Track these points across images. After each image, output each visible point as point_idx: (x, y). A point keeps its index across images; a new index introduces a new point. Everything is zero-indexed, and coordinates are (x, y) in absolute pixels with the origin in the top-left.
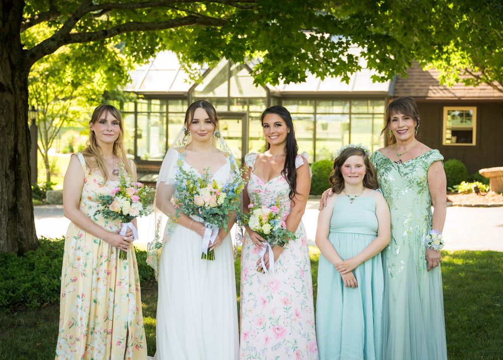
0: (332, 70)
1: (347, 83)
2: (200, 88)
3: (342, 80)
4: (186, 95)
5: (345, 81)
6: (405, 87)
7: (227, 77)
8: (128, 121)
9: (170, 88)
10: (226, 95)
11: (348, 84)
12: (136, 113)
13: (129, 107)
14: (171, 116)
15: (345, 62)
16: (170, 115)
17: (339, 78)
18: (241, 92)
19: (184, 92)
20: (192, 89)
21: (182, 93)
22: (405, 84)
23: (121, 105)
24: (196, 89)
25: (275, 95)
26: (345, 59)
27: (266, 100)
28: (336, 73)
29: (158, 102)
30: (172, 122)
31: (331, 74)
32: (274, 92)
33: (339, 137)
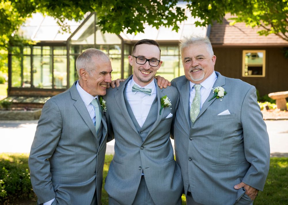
0: (165, 22)
1: (177, 31)
2: (75, 38)
3: (173, 29)
4: (65, 43)
5: (175, 30)
8: (27, 62)
9: (55, 38)
10: (93, 43)
11: (177, 32)
12: (32, 56)
13: (27, 51)
14: (56, 58)
15: (174, 14)
16: (55, 57)
17: (171, 27)
19: (64, 41)
20: (69, 39)
21: (62, 42)
23: (22, 50)
24: (73, 39)
25: (127, 42)
26: (174, 11)
27: (121, 46)
28: (170, 23)
29: (48, 48)
30: (57, 61)
31: (164, 24)
32: (126, 41)
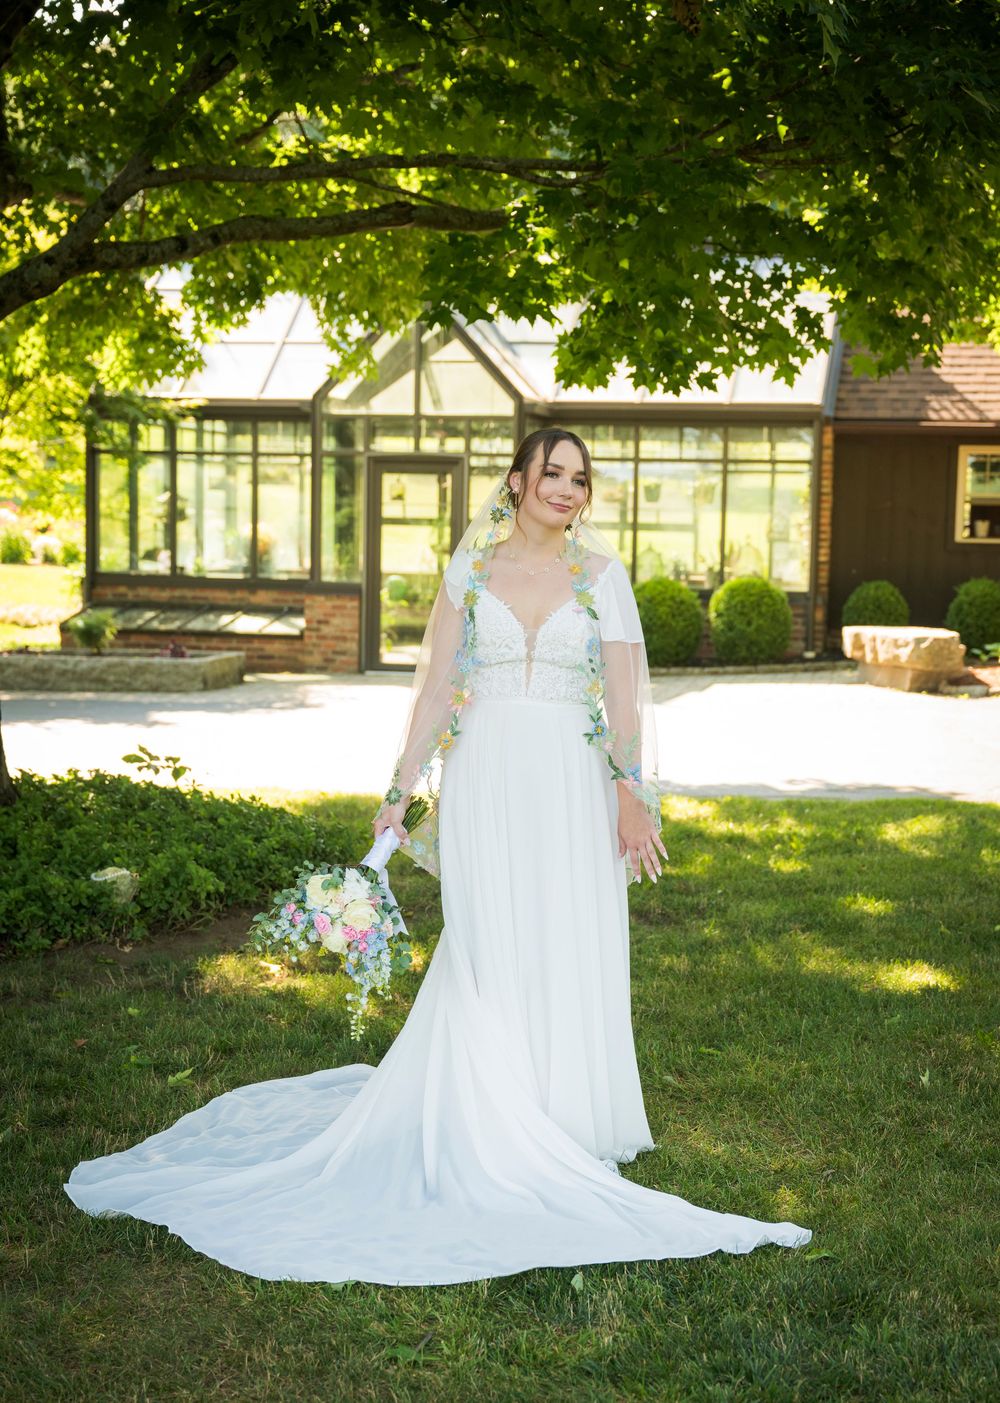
0: (751, 351)
1: (790, 382)
2: (340, 392)
3: (776, 377)
4: (307, 409)
5: (783, 379)
6: (863, 395)
7: (413, 361)
8: (152, 474)
9: (262, 392)
10: (411, 411)
11: (791, 385)
12: (171, 454)
13: (153, 437)
14: (263, 464)
15: (787, 330)
16: (262, 460)
17: (770, 370)
18: (436, 402)
19: (303, 402)
20: (322, 394)
21: (296, 405)
22: (863, 387)
23: (134, 434)
24: (335, 393)
25: (538, 411)
26: (788, 320)
28: (762, 359)
29: (220, 425)
30: (269, 479)
31: (749, 360)
33: (686, 518)
